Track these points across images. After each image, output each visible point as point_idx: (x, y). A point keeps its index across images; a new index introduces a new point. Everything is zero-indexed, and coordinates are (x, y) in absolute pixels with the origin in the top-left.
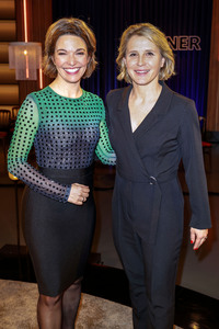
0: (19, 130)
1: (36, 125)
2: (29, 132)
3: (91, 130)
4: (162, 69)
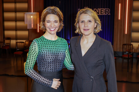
0: (30, 55)
1: (37, 53)
3: (62, 54)
4: (95, 28)
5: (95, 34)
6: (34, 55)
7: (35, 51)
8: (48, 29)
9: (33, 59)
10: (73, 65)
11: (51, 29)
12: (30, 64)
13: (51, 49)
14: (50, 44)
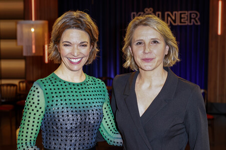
0: (28, 115)
1: (43, 109)
2: (37, 117)
3: (95, 112)
4: (167, 56)
5: (165, 68)
6: (38, 114)
7: (38, 107)
8: (65, 60)
9: (36, 124)
10: (119, 136)
11: (73, 60)
12: (29, 135)
13: (72, 102)
14: (69, 90)
